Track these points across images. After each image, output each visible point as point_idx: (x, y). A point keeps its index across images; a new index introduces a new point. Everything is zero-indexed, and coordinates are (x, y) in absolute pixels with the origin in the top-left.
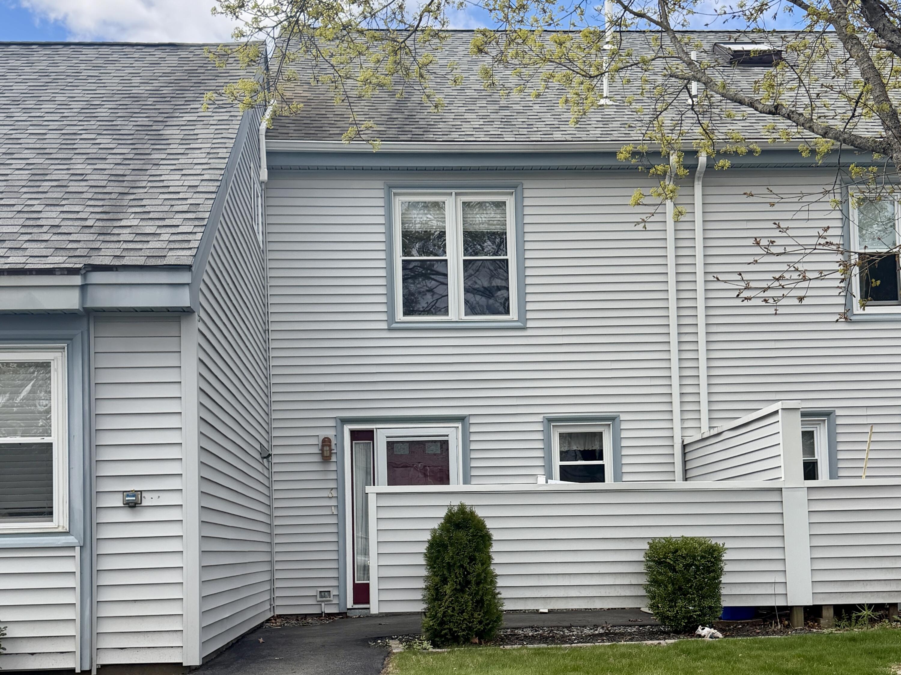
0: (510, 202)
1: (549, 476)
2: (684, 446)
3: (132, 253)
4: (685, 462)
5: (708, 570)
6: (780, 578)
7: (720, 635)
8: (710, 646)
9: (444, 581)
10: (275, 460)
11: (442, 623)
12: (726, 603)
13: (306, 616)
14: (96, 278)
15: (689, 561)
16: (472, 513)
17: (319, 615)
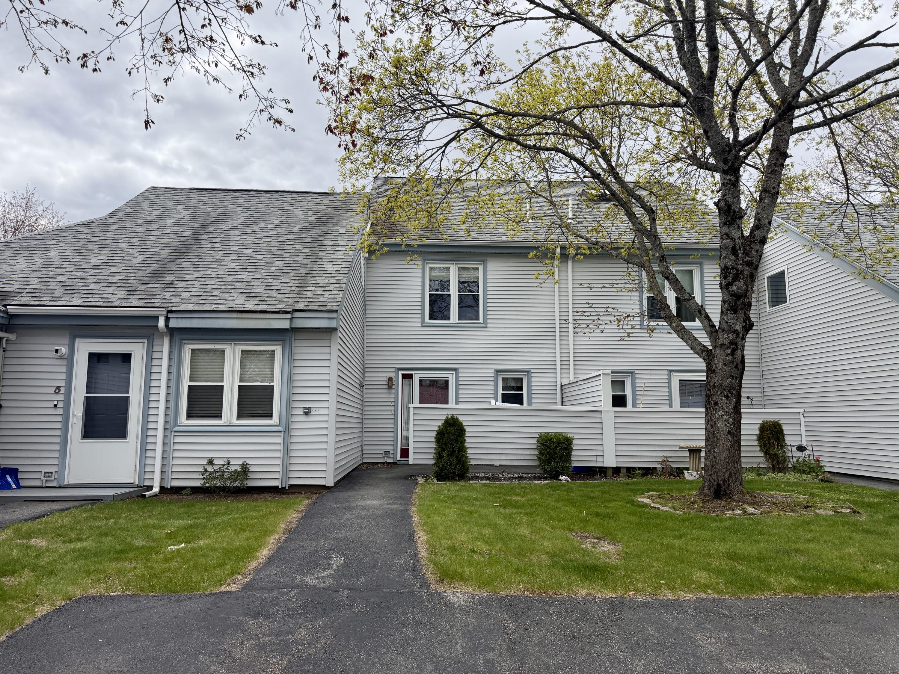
0: (481, 268)
1: (497, 401)
2: (562, 386)
3: (312, 304)
4: (562, 394)
5: (565, 449)
6: (600, 453)
7: (569, 480)
8: (563, 485)
9: (443, 450)
10: (365, 387)
11: (441, 470)
12: (574, 464)
13: (377, 463)
14: (297, 315)
15: (557, 444)
16: (457, 419)
17: (384, 463)
